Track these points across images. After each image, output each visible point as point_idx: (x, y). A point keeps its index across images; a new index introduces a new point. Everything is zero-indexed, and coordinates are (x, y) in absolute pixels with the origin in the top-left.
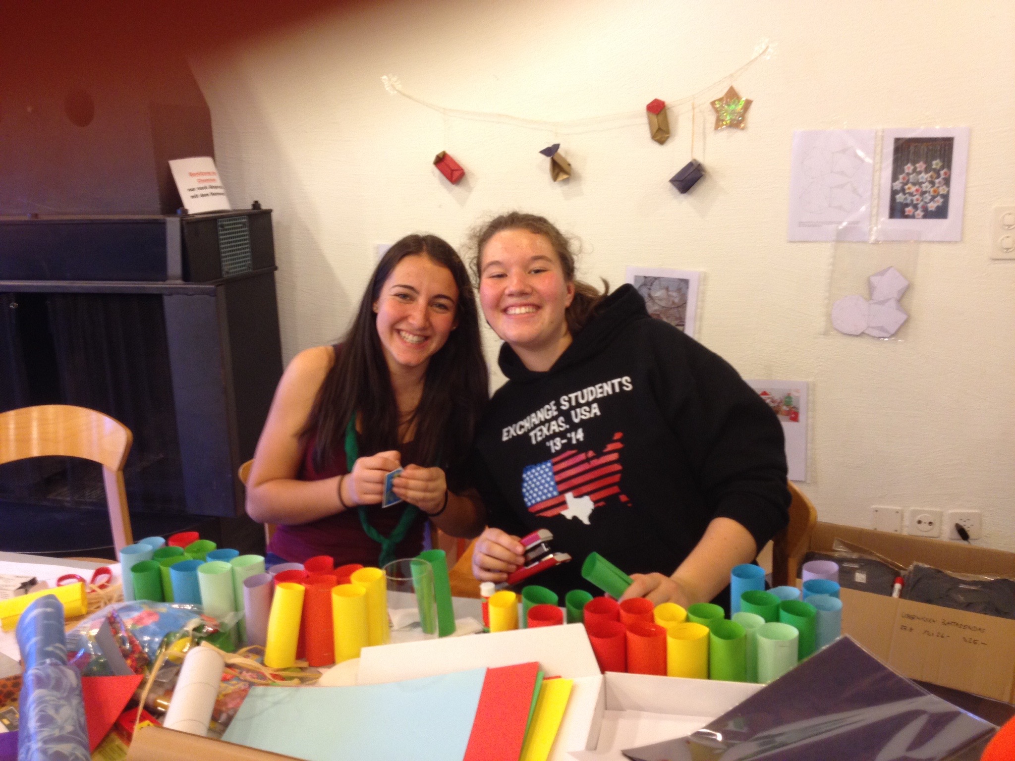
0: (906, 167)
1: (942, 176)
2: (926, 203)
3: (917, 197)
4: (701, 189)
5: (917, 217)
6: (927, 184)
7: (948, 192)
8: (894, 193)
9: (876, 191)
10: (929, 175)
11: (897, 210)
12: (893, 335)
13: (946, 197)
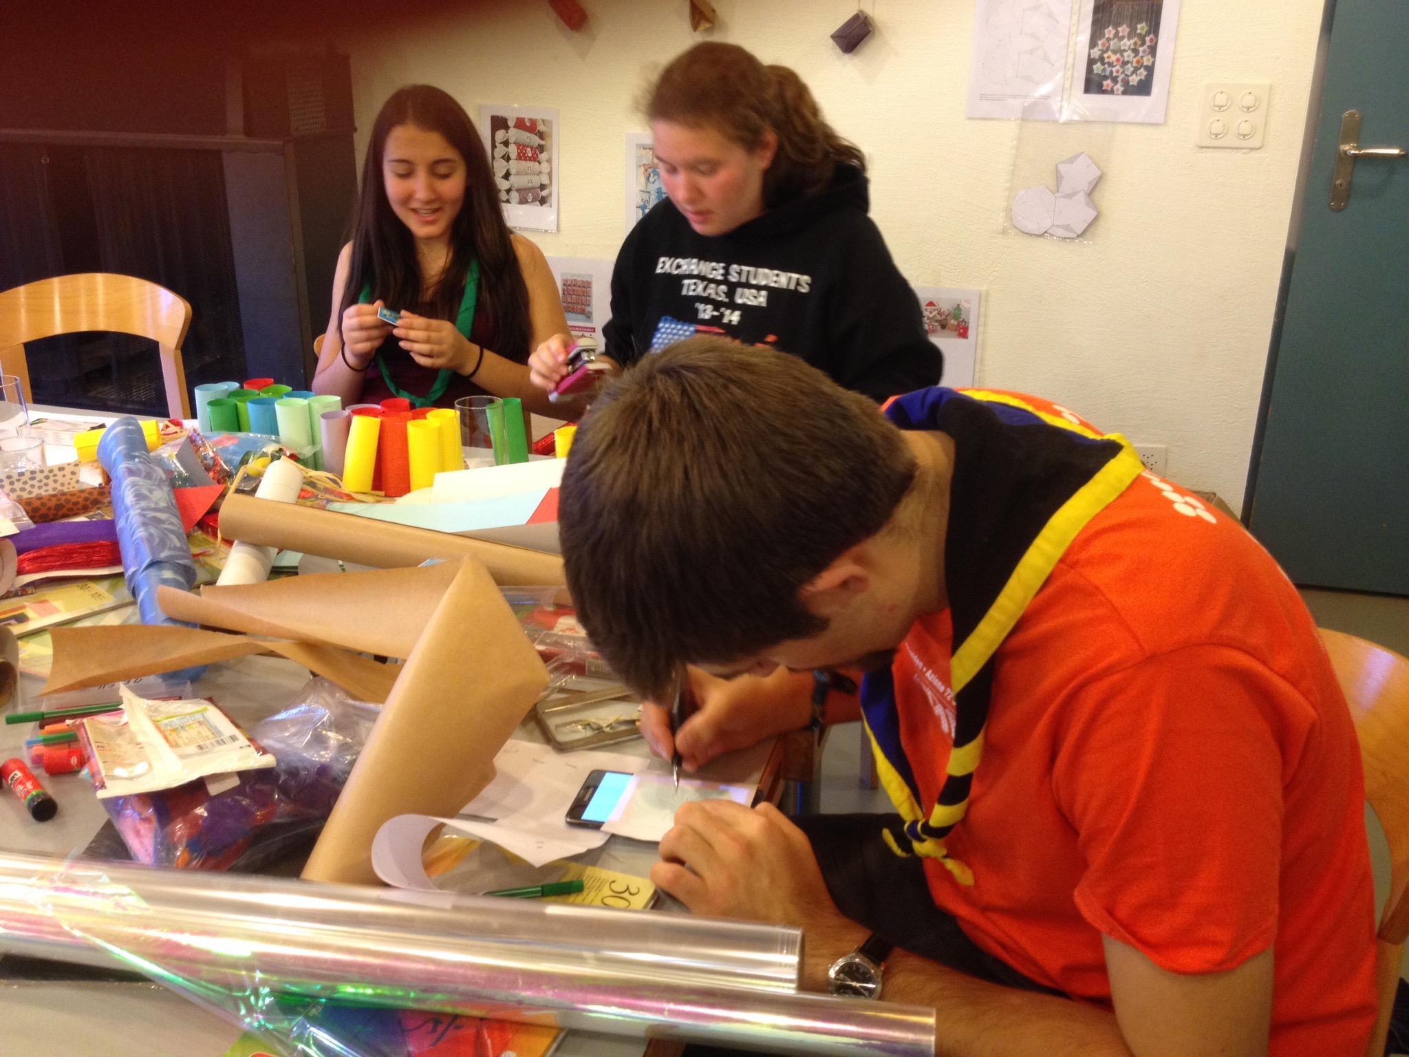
0: (1106, 31)
1: (1148, 43)
2: (1127, 75)
3: (1118, 67)
4: (870, 48)
5: (1115, 92)
6: (1129, 52)
7: (1153, 63)
8: (1091, 62)
9: (1070, 60)
10: (1132, 41)
11: (1093, 85)
12: (1078, 236)
13: (1150, 70)
